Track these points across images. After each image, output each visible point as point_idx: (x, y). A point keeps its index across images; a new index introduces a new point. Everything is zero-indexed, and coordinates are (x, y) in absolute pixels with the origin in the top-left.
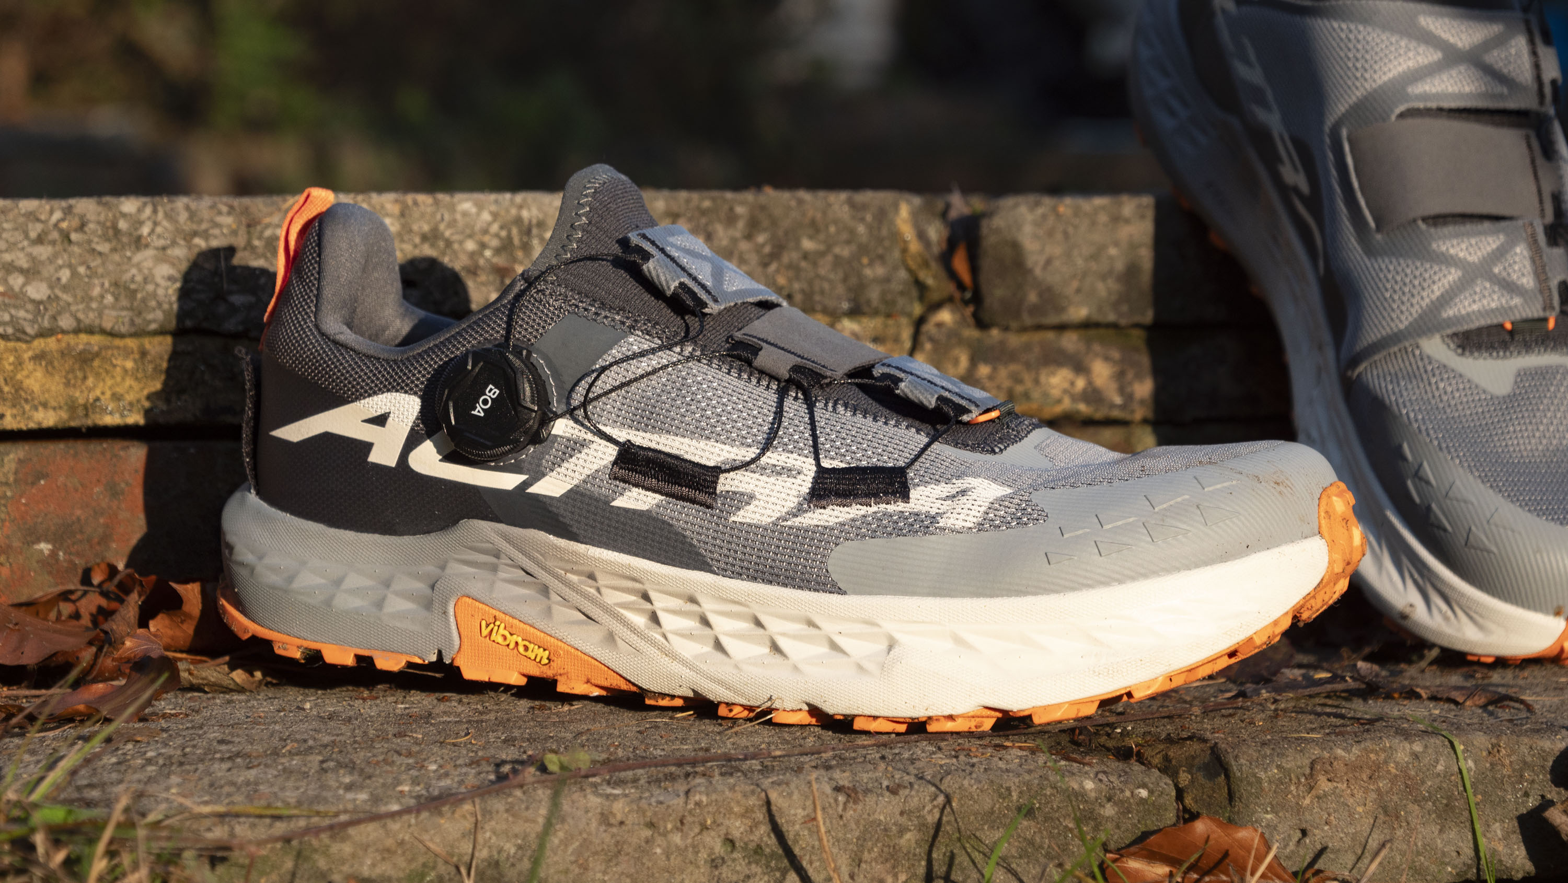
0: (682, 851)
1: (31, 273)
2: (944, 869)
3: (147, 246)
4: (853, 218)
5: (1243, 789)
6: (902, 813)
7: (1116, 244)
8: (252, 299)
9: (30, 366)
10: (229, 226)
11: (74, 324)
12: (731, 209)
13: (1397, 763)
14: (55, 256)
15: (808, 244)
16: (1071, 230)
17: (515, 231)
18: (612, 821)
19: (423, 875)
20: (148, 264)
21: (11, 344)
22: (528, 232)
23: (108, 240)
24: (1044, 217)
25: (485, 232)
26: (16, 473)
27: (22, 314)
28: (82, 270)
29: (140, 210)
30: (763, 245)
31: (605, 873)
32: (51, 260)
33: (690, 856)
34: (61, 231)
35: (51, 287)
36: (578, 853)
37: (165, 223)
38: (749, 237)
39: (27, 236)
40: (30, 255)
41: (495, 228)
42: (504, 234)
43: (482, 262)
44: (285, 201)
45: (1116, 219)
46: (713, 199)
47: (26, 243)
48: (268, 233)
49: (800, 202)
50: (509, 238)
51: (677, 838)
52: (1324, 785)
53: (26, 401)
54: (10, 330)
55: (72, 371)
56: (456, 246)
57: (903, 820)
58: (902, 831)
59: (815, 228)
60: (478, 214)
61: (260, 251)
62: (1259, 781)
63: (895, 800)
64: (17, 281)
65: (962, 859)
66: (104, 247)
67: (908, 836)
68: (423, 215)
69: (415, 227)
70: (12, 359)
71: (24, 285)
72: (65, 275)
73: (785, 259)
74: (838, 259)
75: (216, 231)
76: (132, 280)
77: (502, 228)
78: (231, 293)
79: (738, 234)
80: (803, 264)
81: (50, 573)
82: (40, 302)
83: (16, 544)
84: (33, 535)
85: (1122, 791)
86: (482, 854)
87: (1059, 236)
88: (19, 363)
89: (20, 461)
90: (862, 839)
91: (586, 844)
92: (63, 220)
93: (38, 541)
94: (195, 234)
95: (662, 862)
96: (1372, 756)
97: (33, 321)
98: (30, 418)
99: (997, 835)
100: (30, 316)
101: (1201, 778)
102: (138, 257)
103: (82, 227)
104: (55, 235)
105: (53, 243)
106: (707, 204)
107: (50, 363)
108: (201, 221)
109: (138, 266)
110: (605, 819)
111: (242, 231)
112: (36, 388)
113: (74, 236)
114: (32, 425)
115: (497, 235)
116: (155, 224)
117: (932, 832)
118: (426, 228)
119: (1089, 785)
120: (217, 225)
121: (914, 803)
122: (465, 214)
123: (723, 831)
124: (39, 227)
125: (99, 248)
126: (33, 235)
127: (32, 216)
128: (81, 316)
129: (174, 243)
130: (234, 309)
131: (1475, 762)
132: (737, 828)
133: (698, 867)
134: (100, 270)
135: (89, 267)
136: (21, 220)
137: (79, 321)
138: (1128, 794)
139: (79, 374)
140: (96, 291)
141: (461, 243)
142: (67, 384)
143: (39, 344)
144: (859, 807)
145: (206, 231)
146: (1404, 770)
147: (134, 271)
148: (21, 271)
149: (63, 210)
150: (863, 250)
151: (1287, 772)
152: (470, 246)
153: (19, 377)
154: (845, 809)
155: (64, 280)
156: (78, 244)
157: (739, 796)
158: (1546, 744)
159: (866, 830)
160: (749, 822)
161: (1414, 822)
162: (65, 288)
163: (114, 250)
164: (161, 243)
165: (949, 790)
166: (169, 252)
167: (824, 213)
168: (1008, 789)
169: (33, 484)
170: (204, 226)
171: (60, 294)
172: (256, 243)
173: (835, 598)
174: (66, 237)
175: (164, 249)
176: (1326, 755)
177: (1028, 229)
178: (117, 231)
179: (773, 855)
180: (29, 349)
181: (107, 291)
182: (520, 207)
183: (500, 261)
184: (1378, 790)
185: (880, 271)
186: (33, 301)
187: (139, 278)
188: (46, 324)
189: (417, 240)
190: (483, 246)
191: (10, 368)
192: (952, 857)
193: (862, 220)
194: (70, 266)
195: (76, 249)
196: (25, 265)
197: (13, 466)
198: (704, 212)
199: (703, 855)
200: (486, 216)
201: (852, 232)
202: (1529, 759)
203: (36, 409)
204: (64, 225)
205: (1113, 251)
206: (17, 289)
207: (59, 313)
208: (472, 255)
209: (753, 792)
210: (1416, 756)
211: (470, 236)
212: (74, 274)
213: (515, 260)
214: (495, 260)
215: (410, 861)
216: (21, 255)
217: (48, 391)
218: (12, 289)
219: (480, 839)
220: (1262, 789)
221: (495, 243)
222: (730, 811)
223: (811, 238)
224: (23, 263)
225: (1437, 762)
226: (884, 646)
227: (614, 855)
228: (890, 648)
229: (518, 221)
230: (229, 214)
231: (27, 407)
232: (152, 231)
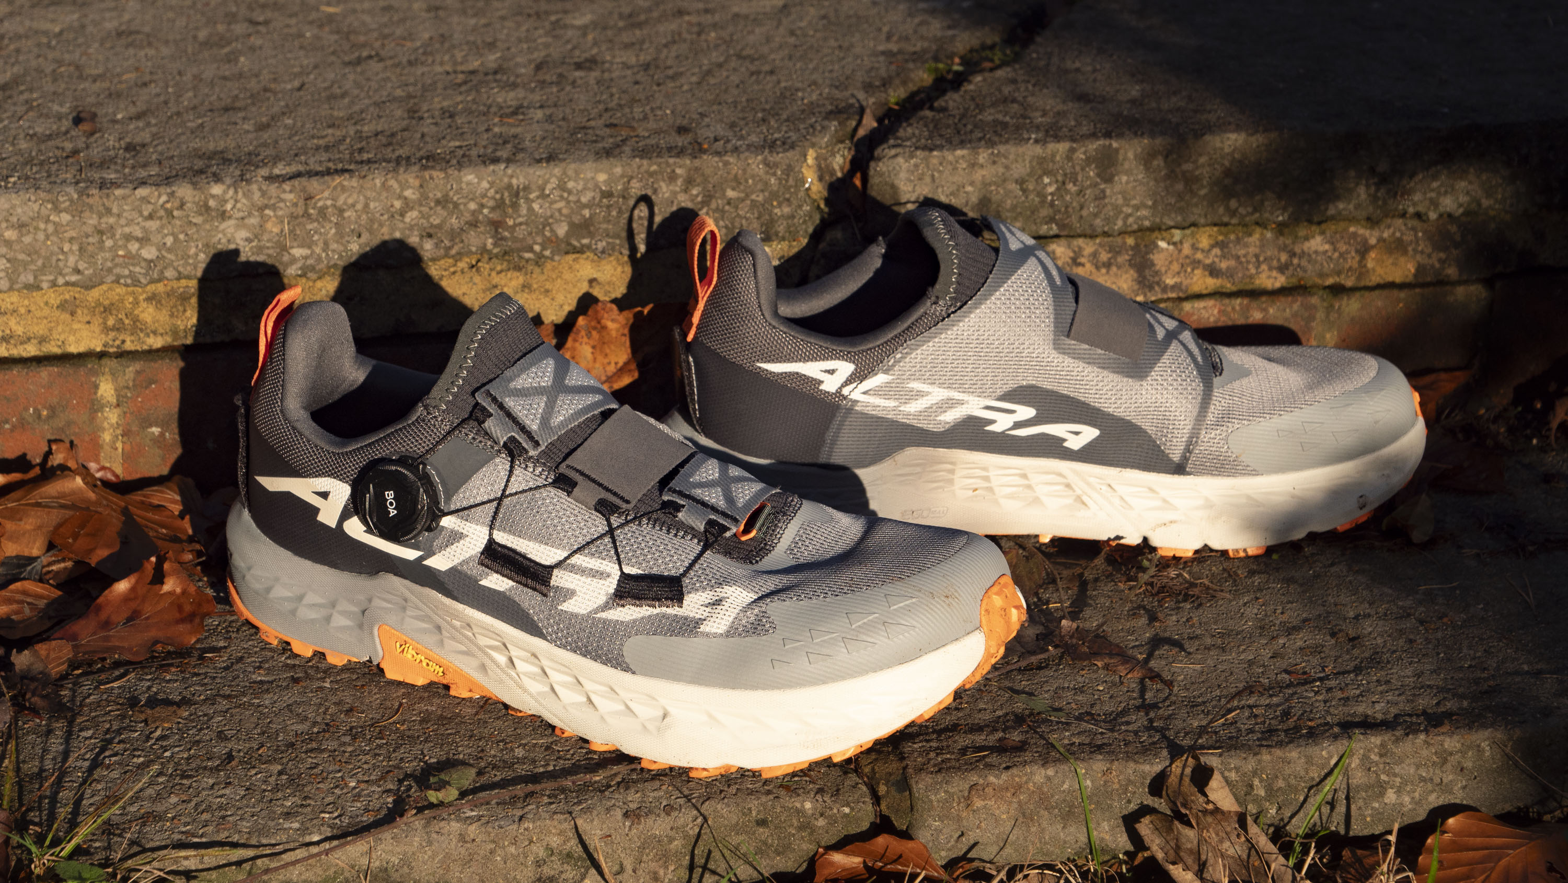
0: (515, 857)
1: (144, 240)
2: (703, 861)
3: (230, 217)
4: (767, 173)
5: (919, 805)
6: (672, 829)
7: (972, 184)
8: (308, 252)
9: (144, 305)
10: (291, 201)
11: (176, 275)
12: (673, 171)
13: (1035, 784)
14: (162, 227)
15: (730, 194)
16: (936, 174)
17: (506, 194)
18: (467, 839)
19: (335, 878)
20: (231, 230)
21: (130, 289)
22: (517, 195)
23: (201, 214)
24: (916, 166)
25: (484, 196)
26: (134, 380)
27: (137, 269)
28: (182, 237)
29: (225, 192)
30: (697, 196)
31: (461, 872)
32: (159, 231)
33: (522, 859)
34: (166, 210)
35: (159, 250)
36: (442, 862)
37: (244, 201)
38: (686, 191)
39: (141, 215)
40: (144, 228)
41: (491, 192)
42: (498, 196)
43: (481, 217)
44: (333, 180)
45: (973, 165)
46: (659, 165)
47: (140, 219)
48: (320, 204)
49: (726, 164)
50: (502, 198)
51: (512, 849)
52: (978, 803)
53: (141, 330)
54: (129, 281)
55: (175, 306)
56: (462, 207)
57: (672, 833)
58: (671, 840)
59: (737, 182)
60: (478, 183)
61: (314, 217)
62: (931, 801)
63: (668, 819)
64: (134, 247)
65: (716, 854)
66: (198, 220)
67: (676, 843)
68: (437, 186)
69: (431, 195)
70: (131, 299)
71: (139, 249)
72: (169, 241)
73: (713, 205)
74: (754, 204)
75: (282, 205)
76: (219, 242)
77: (497, 192)
78: (292, 247)
79: (678, 189)
80: (727, 208)
81: (159, 447)
82: (151, 261)
83: (134, 428)
84: (147, 422)
85: (831, 809)
86: (376, 864)
87: (928, 179)
88: (136, 303)
89: (138, 373)
90: (642, 848)
91: (447, 856)
92: (167, 202)
93: (151, 426)
94: (266, 206)
95: (501, 865)
96: (1017, 779)
97: (145, 275)
98: (144, 343)
99: (741, 838)
100: (143, 271)
101: (893, 791)
102: (223, 226)
103: (182, 206)
104: (162, 213)
105: (161, 218)
106: (654, 168)
107: (160, 301)
108: (270, 198)
109: (223, 232)
110: (462, 838)
111: (301, 203)
112: (149, 319)
113: (176, 213)
114: (145, 347)
115: (493, 198)
116: (236, 201)
117: (693, 840)
118: (439, 195)
119: (808, 805)
120: (282, 200)
121: (681, 821)
122: (468, 184)
123: (545, 844)
124: (150, 207)
125: (194, 220)
126: (146, 213)
127: (145, 200)
128: (181, 269)
129: (250, 215)
130: (294, 260)
131: (1092, 782)
132: (555, 841)
133: (527, 867)
134: (195, 236)
135: (187, 235)
136: (137, 203)
137: (179, 273)
138: (835, 811)
139: (181, 308)
140: (193, 251)
141: (465, 205)
142: (172, 316)
143: (151, 288)
144: (641, 827)
145: (274, 205)
146: (1040, 788)
147: (220, 235)
148: (137, 239)
149: (168, 194)
150: (774, 195)
151: (951, 795)
152: (472, 206)
153: (136, 312)
154: (630, 829)
155: (169, 244)
156: (179, 218)
157: (556, 823)
158: (1147, 768)
159: (645, 841)
160: (563, 838)
161: (1045, 824)
162: (169, 250)
163: (205, 221)
164: (241, 214)
165: (706, 813)
166: (246, 221)
167: (744, 170)
168: (750, 809)
169: (146, 388)
170: (272, 202)
171: (165, 254)
172: (312, 211)
173: (627, 676)
174: (169, 213)
175: (243, 218)
176: (981, 781)
177: (903, 175)
178: (208, 208)
179: (580, 858)
180: (144, 292)
181: (200, 251)
182: (512, 177)
183: (494, 216)
184: (1019, 802)
185: (787, 210)
186: (145, 260)
187: (224, 241)
188: (156, 276)
189: (432, 204)
190: (482, 206)
191: (130, 306)
192: (710, 852)
193: (774, 174)
194: (173, 234)
195: (178, 222)
196: (140, 235)
197: (132, 376)
198: (651, 174)
199: (531, 858)
200: (485, 185)
201: (766, 184)
202: (1132, 778)
203: (148, 336)
204: (169, 206)
205: (969, 189)
206: (134, 252)
207: (165, 268)
208: (473, 213)
209: (565, 820)
210: (1049, 778)
211: (472, 199)
212: (176, 239)
213: (506, 215)
214: (491, 216)
215: (325, 871)
216: (137, 228)
217: (158, 321)
218: (130, 252)
219: (374, 856)
220: (933, 806)
221: (491, 203)
222: (550, 832)
223: (733, 189)
224: (139, 234)
225: (1064, 782)
226: (661, 713)
227: (468, 861)
228: (665, 716)
229: (509, 186)
230: (291, 192)
231: (142, 335)
232: (234, 207)
